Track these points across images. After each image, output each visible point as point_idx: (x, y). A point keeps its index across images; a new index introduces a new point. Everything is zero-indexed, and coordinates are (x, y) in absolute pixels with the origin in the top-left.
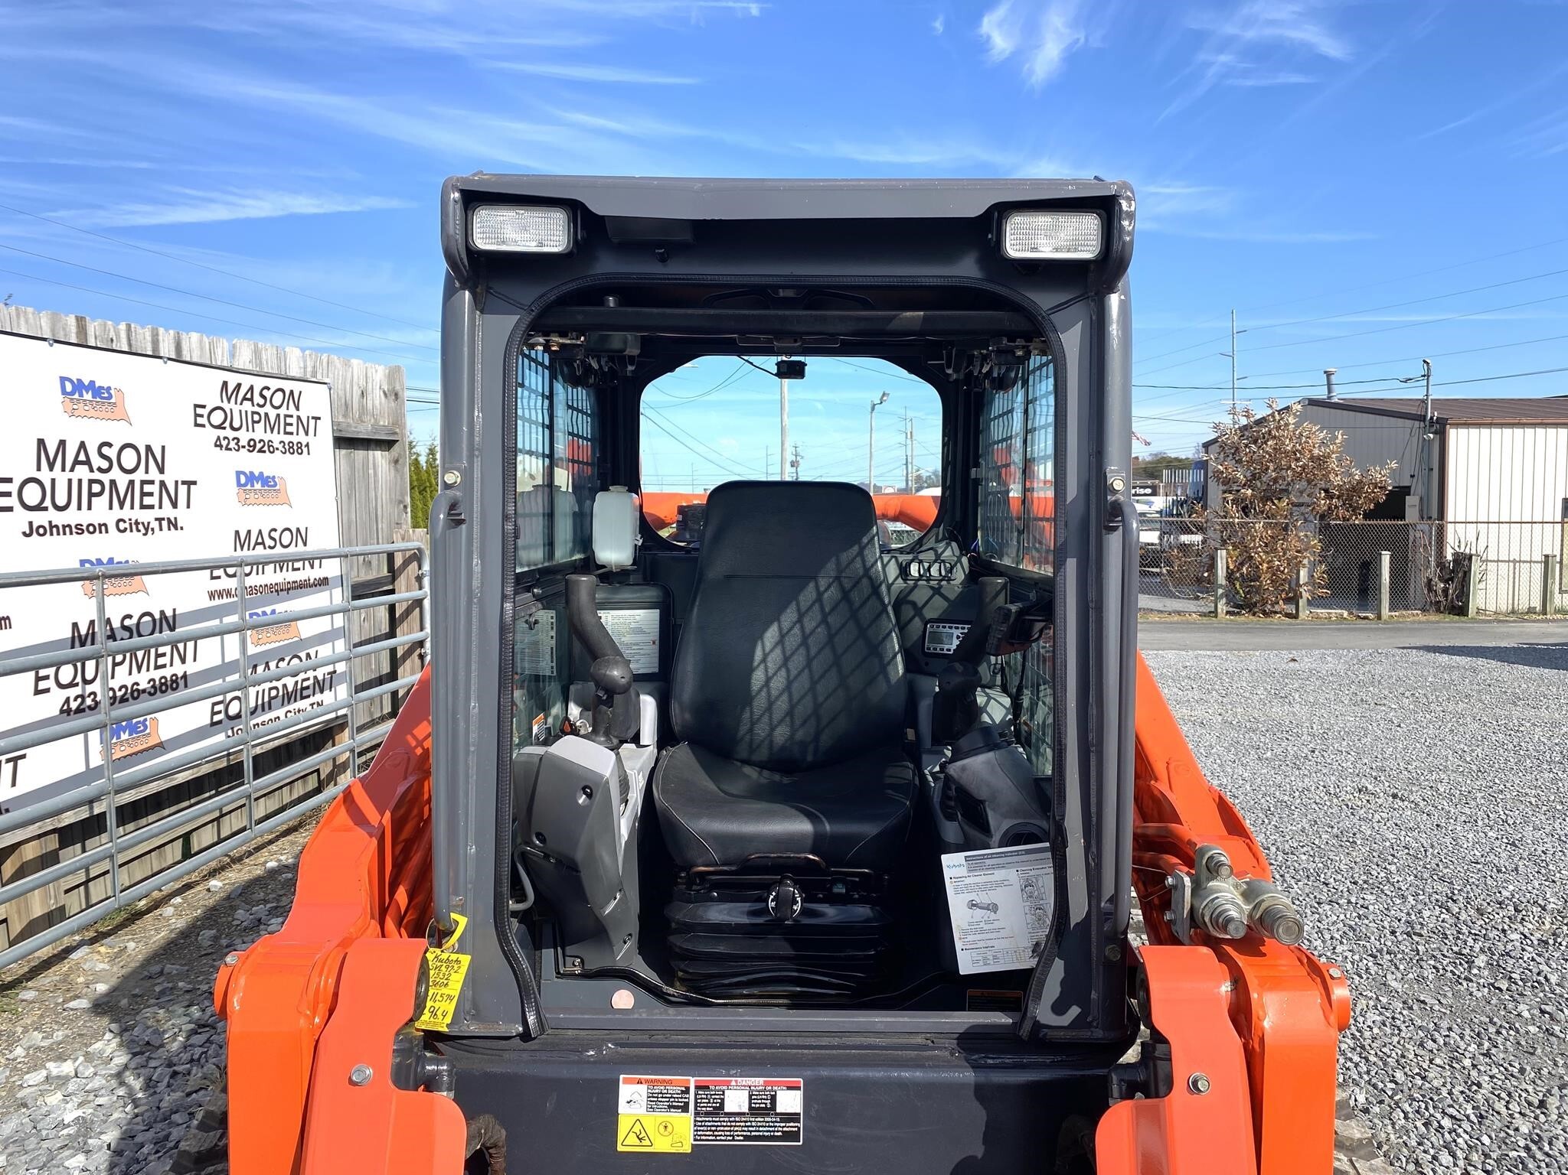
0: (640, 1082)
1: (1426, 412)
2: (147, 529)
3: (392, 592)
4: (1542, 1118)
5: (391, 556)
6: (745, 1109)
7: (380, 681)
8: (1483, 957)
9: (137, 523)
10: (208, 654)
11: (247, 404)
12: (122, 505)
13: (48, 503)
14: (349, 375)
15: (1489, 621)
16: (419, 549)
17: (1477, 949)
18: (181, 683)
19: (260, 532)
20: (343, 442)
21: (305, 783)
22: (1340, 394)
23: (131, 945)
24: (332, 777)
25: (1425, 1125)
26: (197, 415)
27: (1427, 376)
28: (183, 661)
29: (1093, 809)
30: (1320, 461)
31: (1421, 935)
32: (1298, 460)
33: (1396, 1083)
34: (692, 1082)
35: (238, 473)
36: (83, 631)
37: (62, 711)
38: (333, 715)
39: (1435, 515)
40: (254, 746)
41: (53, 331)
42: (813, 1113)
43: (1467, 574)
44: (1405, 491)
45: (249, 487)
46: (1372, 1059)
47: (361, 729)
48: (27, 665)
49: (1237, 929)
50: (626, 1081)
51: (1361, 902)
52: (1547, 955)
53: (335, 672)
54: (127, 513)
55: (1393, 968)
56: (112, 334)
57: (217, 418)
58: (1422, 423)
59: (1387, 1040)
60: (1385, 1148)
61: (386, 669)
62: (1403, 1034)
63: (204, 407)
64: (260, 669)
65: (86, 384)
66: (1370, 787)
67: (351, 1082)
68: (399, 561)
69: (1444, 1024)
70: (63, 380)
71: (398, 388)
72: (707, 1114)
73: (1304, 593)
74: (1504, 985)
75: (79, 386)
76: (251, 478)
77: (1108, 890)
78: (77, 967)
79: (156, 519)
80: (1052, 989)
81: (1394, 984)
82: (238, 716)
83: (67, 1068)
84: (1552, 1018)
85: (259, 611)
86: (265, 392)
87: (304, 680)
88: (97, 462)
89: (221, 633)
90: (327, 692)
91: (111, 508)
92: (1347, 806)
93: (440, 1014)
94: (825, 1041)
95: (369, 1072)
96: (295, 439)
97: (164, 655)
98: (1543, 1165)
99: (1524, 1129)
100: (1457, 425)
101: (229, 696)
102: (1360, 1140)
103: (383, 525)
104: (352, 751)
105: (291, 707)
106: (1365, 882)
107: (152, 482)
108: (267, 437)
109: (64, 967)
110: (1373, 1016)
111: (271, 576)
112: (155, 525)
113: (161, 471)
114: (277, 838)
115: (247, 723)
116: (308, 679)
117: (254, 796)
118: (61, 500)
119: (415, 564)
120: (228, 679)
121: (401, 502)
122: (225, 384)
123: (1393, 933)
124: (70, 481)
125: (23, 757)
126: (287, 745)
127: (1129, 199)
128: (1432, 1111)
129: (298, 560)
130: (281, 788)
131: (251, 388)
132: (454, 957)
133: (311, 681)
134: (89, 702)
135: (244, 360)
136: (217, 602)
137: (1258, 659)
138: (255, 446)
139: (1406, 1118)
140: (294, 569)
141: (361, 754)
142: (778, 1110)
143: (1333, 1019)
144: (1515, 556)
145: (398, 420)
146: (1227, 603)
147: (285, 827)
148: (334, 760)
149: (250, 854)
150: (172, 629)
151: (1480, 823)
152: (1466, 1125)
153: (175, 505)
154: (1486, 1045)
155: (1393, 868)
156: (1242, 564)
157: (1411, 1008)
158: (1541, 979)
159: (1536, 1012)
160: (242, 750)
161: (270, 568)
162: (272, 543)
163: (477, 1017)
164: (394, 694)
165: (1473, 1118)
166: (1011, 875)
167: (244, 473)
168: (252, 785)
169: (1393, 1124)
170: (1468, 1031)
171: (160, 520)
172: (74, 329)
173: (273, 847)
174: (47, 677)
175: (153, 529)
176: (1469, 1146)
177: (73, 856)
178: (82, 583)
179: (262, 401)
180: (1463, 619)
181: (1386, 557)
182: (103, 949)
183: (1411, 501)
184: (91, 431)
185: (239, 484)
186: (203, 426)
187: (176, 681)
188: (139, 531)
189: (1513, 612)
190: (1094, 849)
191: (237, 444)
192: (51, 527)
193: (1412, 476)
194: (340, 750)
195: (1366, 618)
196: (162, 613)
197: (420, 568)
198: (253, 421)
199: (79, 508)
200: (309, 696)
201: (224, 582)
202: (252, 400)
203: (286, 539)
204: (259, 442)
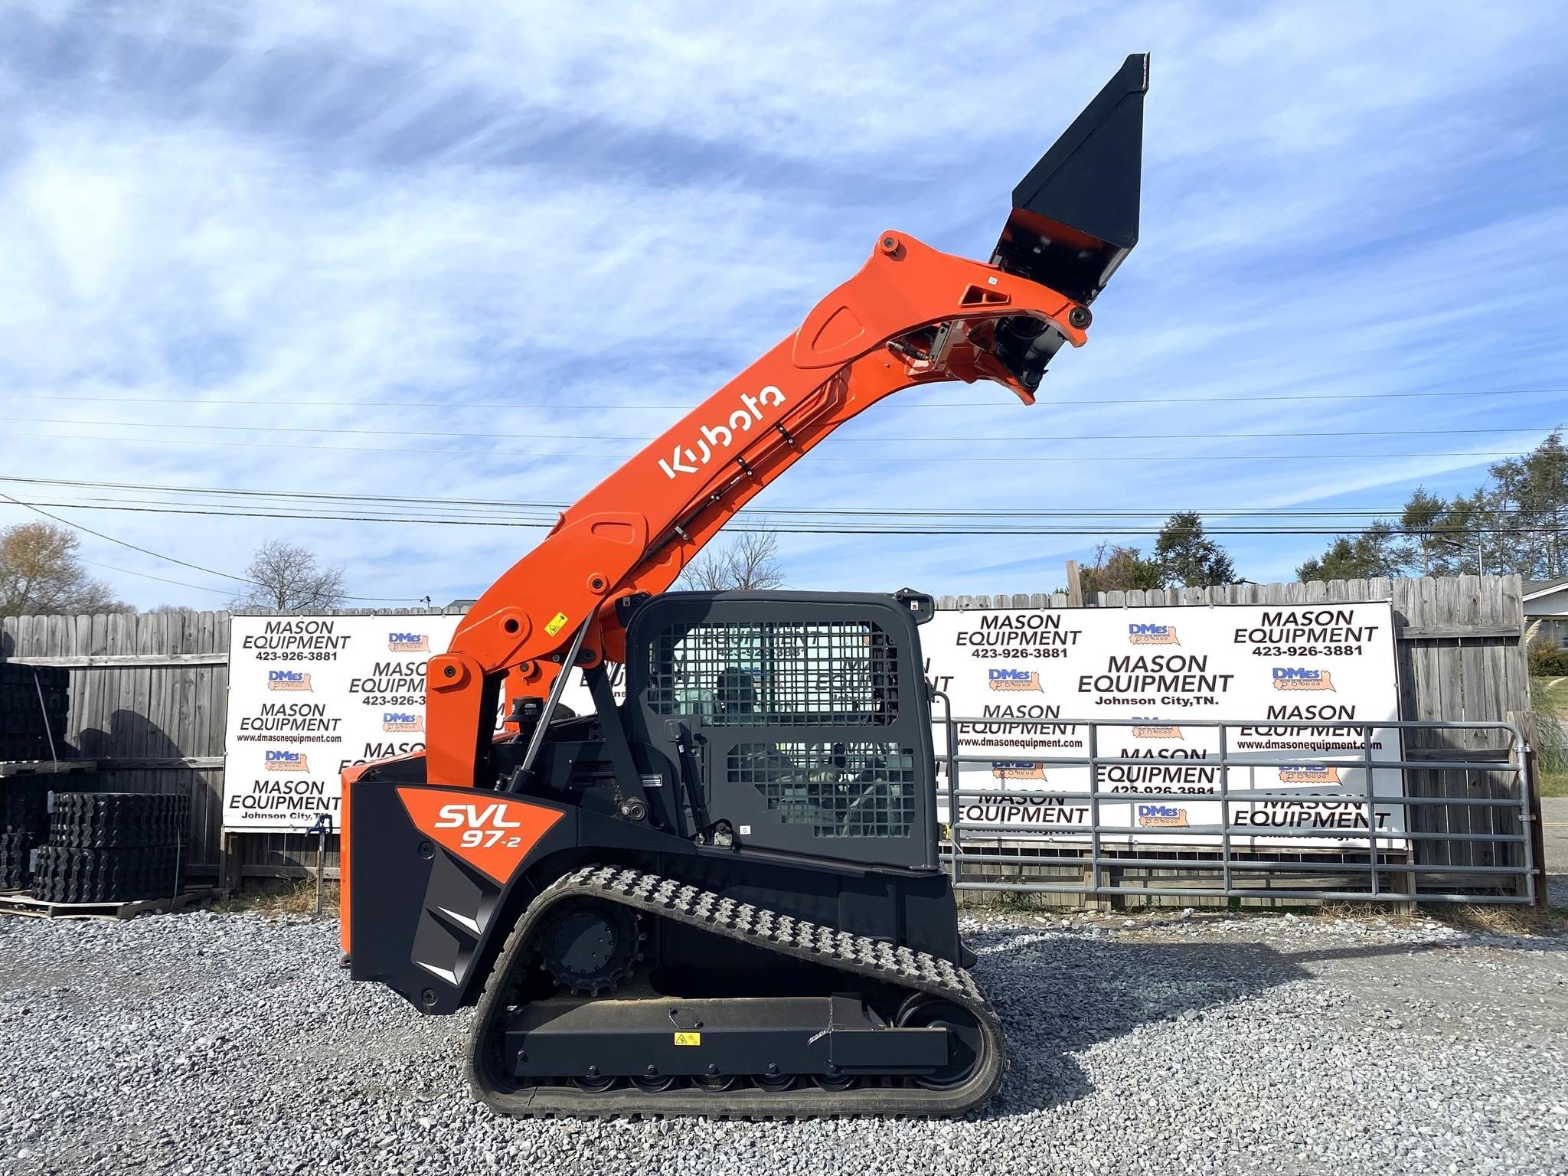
2: (1186, 703)
9: (1178, 699)
11: (1292, 625)
12: (1167, 689)
13: (1114, 688)
18: (1208, 794)
19: (1296, 708)
20: (1414, 642)
26: (1238, 636)
28: (1210, 781)
35: (1276, 670)
36: (1130, 754)
37: (1111, 792)
45: (1286, 678)
57: (1258, 636)
63: (1245, 630)
65: (1148, 626)
70: (1132, 626)
75: (1143, 628)
79: (1195, 697)
82: (1264, 824)
86: (1310, 616)
87: (1343, 814)
88: (1151, 666)
91: (1159, 691)
96: (1342, 644)
97: (1191, 774)
107: (1193, 677)
108: (1311, 645)
111: (1307, 737)
112: (1194, 700)
113: (1202, 670)
116: (1350, 814)
118: (1123, 687)
122: (1266, 615)
124: (1130, 677)
129: (1341, 728)
131: (1295, 614)
133: (1352, 816)
134: (1130, 791)
136: (1246, 750)
138: (1295, 652)
140: (1337, 735)
153: (1212, 689)
161: (1306, 732)
162: (1310, 715)
167: (1281, 669)
171: (1198, 699)
174: (1102, 774)
175: (1191, 704)
178: (1131, 728)
179: (1306, 622)
184: (1148, 650)
185: (1277, 677)
186: (1244, 642)
188: (1179, 704)
191: (1276, 651)
192: (1114, 700)
196: (1194, 750)
197: (1517, 744)
198: (1295, 636)
199: (1135, 690)
200: (1349, 826)
201: (1255, 738)
202: (1295, 621)
203: (1327, 713)
204: (1300, 648)
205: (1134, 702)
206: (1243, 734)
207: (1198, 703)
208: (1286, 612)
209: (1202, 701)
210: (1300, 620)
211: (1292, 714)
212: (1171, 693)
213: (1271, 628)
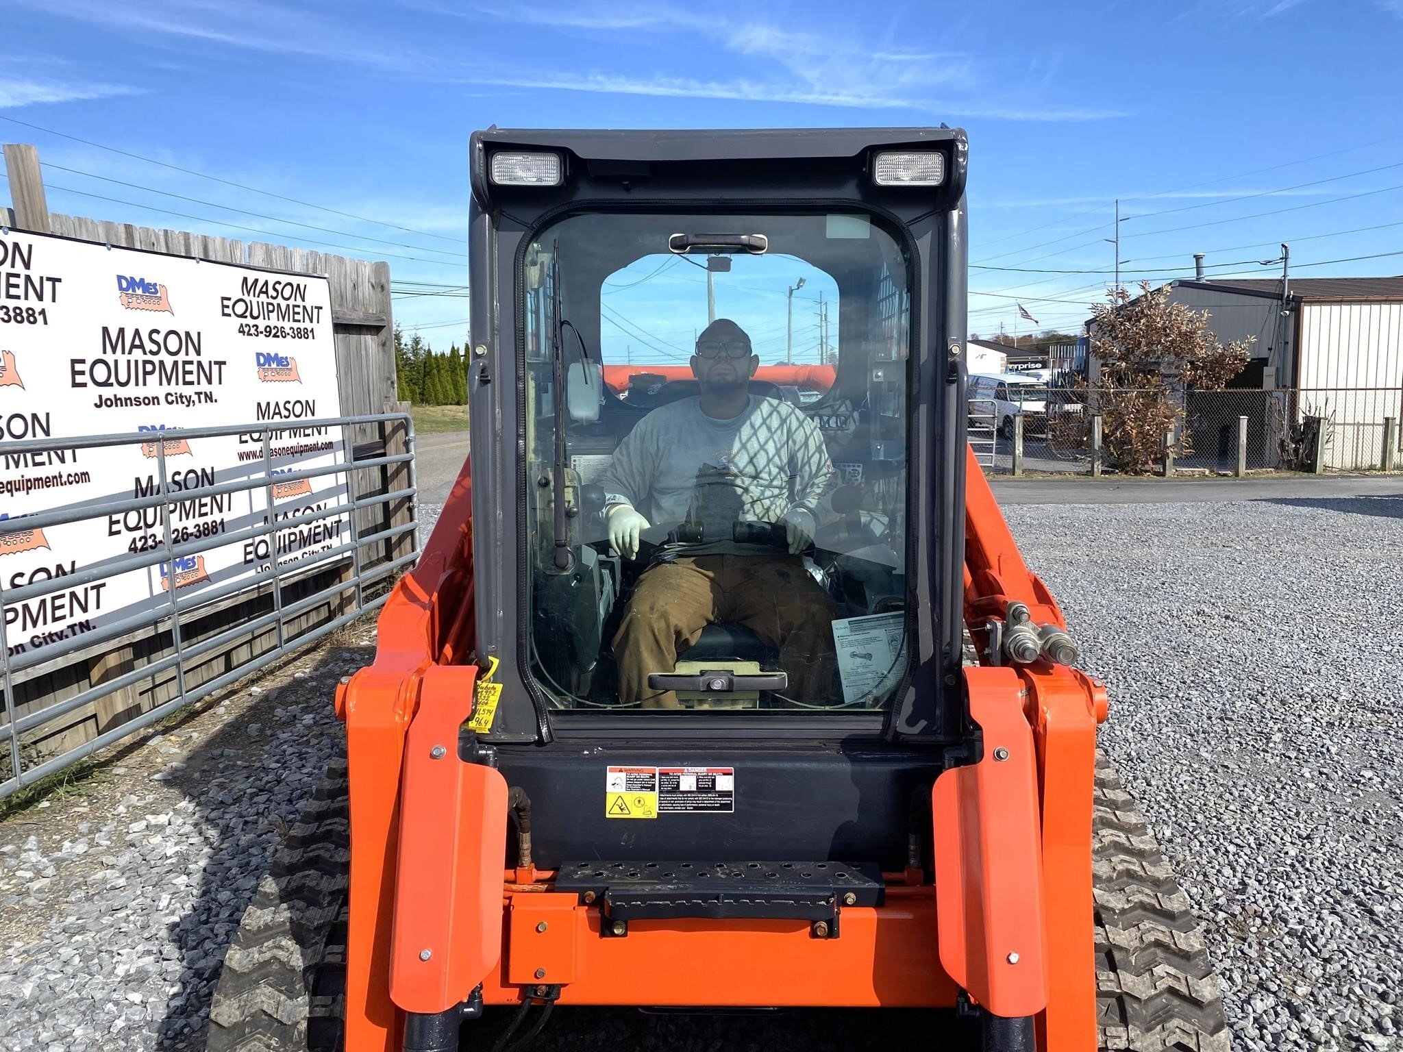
0: (621, 771)
1: (1284, 291)
2: (189, 402)
3: (384, 455)
4: (1308, 846)
5: (381, 425)
6: (694, 788)
7: (376, 529)
8: (1280, 735)
9: (181, 396)
10: (240, 505)
11: (263, 296)
13: (112, 380)
14: (343, 272)
15: (1334, 477)
16: (406, 419)
17: (1276, 728)
18: (220, 528)
19: (277, 403)
20: (341, 328)
21: (318, 613)
22: (1209, 275)
23: (195, 735)
24: (341, 608)
25: (1215, 850)
26: (224, 306)
27: (1285, 258)
28: (221, 510)
29: (937, 583)
30: (1188, 337)
31: (1231, 720)
32: (1167, 335)
33: (1197, 823)
34: (657, 770)
35: (258, 355)
36: (144, 486)
37: (130, 549)
38: (339, 557)
39: (1289, 383)
40: (281, 580)
41: (107, 237)
42: (741, 791)
43: (1316, 435)
44: (1264, 362)
45: (267, 366)
46: (1180, 806)
47: (364, 568)
48: (102, 510)
49: (1031, 655)
50: (611, 771)
51: (1187, 696)
52: (1331, 733)
53: (340, 521)
54: (173, 388)
55: (1206, 744)
56: (153, 239)
57: (240, 308)
58: (1280, 302)
59: (1195, 793)
60: (1182, 865)
61: (380, 519)
62: (1207, 790)
63: (229, 299)
64: (280, 518)
65: (138, 280)
66: (1206, 610)
67: (432, 756)
68: (388, 428)
69: (1241, 782)
70: (120, 278)
71: (383, 281)
72: (668, 792)
73: (1170, 454)
74: (1293, 754)
75: (132, 283)
76: (269, 358)
77: (947, 639)
78: (156, 751)
79: (196, 393)
80: (907, 709)
81: (1205, 755)
82: (266, 556)
83: (162, 819)
84: (1328, 778)
85: (278, 470)
86: (277, 286)
87: (316, 528)
88: (149, 346)
89: (249, 487)
90: (334, 537)
91: (161, 384)
92: (1186, 625)
93: (484, 722)
94: (750, 744)
95: (444, 750)
96: (301, 325)
97: (206, 505)
98: (1303, 876)
99: (1292, 853)
100: (1311, 303)
101: (257, 539)
102: (1136, 825)
103: (375, 399)
104: (357, 586)
105: (307, 549)
106: (1192, 682)
107: (191, 363)
108: (280, 324)
109: (145, 751)
110: (1185, 777)
111: (287, 441)
112: (195, 398)
113: (198, 353)
114: (299, 657)
115: (275, 560)
116: (319, 526)
117: (283, 621)
118: (123, 379)
119: (402, 432)
120: (255, 526)
121: (388, 379)
122: (245, 279)
123: (1210, 718)
124: (129, 362)
125: (104, 585)
126: (303, 582)
127: (963, 142)
128: (1222, 841)
129: (308, 428)
130: (300, 616)
131: (266, 283)
132: (491, 685)
133: (321, 529)
134: (150, 542)
135: (258, 260)
136: (246, 462)
137: (1126, 510)
138: (270, 332)
139: (1201, 846)
140: (305, 435)
141: (364, 589)
142: (718, 788)
143: (1093, 712)
144: (1360, 419)
145: (385, 308)
146: (1102, 464)
147: (305, 647)
148: (341, 594)
149: (280, 668)
150: (211, 483)
151: (1295, 637)
152: (1247, 850)
153: (210, 382)
154: (1272, 796)
155: (1217, 671)
156: (1117, 429)
157: (1216, 772)
158: (1324, 750)
159: (1316, 773)
160: (271, 583)
161: (286, 434)
162: (287, 413)
163: (506, 730)
164: (388, 540)
165: (1253, 845)
166: (881, 634)
167: (262, 354)
168: (280, 612)
169: (1191, 850)
170: (1259, 787)
171: (199, 394)
172: (123, 236)
173: (298, 663)
174: (118, 522)
176: (1248, 864)
177: (142, 667)
178: (140, 445)
179: (274, 294)
180: (1312, 475)
181: (1244, 420)
182: (173, 738)
183: (1269, 371)
184: (142, 320)
185: (259, 364)
186: (229, 315)
187: (215, 527)
188: (183, 403)
189: (1356, 469)
190: (937, 609)
191: (256, 330)
192: (116, 399)
193: (1270, 349)
194: (348, 585)
195: (1225, 475)
196: (203, 470)
197: (407, 434)
198: (268, 311)
199: (137, 384)
201: (251, 446)
202: (267, 292)
203: (298, 409)
204: (273, 328)
205: (138, 402)
206: (242, 442)
207: (199, 401)
208: (261, 279)
209: (202, 397)
210: (270, 291)
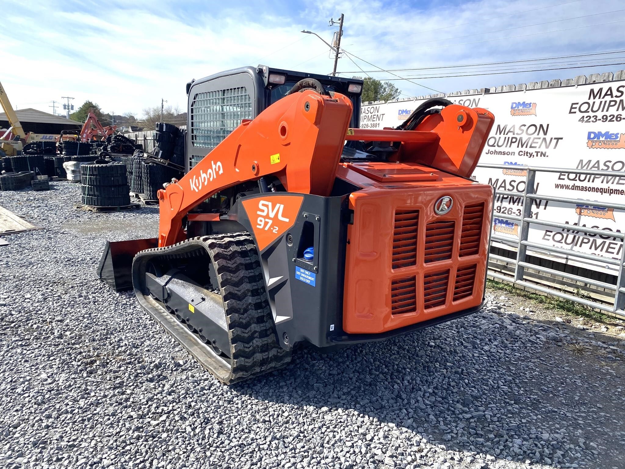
2: (531, 156)
9: (527, 153)
12: (522, 146)
18: (534, 216)
19: (598, 162)
26: (572, 108)
35: (590, 133)
45: (596, 139)
63: (577, 103)
107: (539, 138)
113: (545, 134)
118: (501, 144)
124: (505, 138)
138: (607, 119)
153: (548, 147)
167: (595, 132)
171: (537, 152)
175: (534, 156)
186: (575, 112)
191: (594, 119)
192: (495, 152)
198: (609, 106)
199: (506, 147)
200: (613, 253)
201: (566, 182)
202: (611, 95)
203: (618, 166)
204: (610, 116)
205: (504, 153)
206: (559, 179)
207: (537, 156)
208: (605, 87)
209: (539, 154)
210: (615, 93)
211: (593, 167)
212: (524, 149)
213: (594, 100)
